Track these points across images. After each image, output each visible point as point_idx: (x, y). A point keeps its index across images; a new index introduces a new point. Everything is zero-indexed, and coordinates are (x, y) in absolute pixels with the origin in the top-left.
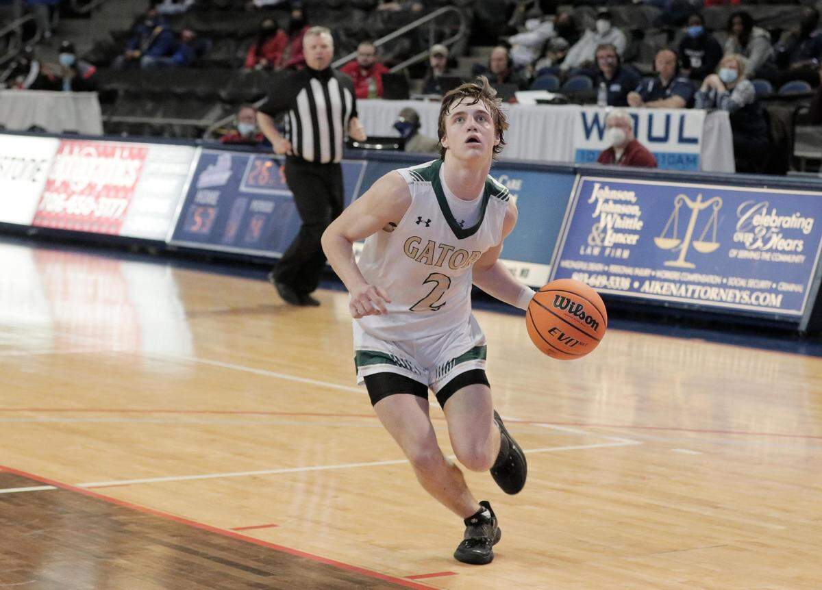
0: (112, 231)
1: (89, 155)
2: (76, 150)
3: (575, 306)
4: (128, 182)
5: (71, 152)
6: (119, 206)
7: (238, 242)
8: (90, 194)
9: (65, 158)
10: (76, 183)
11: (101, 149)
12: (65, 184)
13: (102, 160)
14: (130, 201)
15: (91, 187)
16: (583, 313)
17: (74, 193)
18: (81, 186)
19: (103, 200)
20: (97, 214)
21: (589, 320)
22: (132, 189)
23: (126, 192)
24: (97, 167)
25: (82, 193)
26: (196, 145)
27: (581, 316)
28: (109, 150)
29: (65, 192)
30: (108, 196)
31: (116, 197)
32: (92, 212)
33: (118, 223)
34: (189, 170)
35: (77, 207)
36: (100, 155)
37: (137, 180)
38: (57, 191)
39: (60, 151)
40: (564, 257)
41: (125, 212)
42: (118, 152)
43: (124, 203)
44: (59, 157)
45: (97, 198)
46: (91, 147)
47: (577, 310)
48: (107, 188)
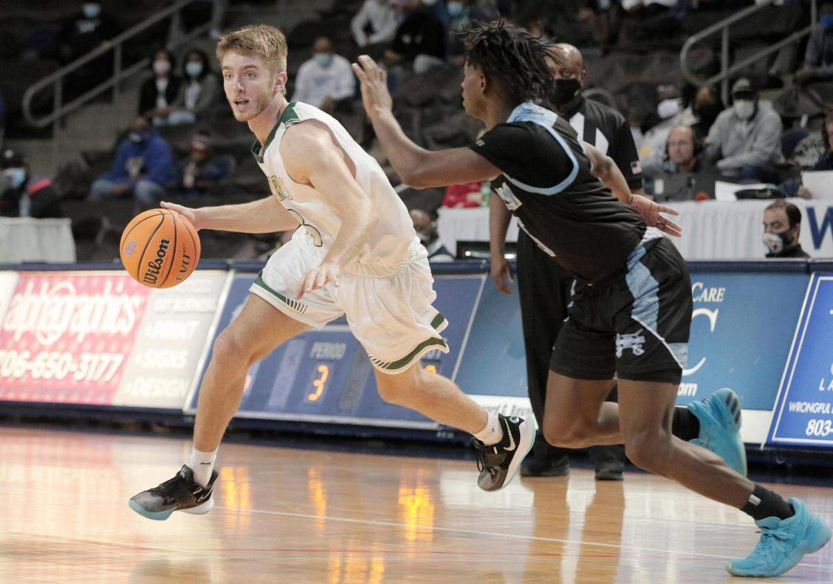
0: (101, 400)
1: (65, 291)
2: (45, 285)
3: (152, 269)
4: (125, 329)
5: (37, 290)
6: (111, 363)
7: (292, 405)
8: (66, 350)
9: (28, 299)
10: (45, 336)
11: (82, 282)
12: (29, 336)
13: (84, 298)
14: (126, 357)
15: (68, 337)
16: (156, 261)
17: (41, 348)
18: (52, 339)
19: (86, 357)
20: (78, 376)
21: (160, 253)
22: (132, 336)
23: (122, 343)
24: (76, 310)
25: (54, 348)
26: (227, 268)
27: (159, 262)
28: (95, 283)
29: (28, 348)
30: (92, 351)
31: (106, 350)
32: (70, 374)
33: (110, 389)
34: (217, 304)
35: (48, 369)
36: (79, 292)
37: (137, 323)
38: (16, 347)
39: (19, 289)
40: (792, 398)
41: (120, 371)
42: (109, 285)
43: (118, 359)
44: (19, 298)
45: (77, 354)
46: (67, 281)
47: (155, 267)
48: (92, 338)
